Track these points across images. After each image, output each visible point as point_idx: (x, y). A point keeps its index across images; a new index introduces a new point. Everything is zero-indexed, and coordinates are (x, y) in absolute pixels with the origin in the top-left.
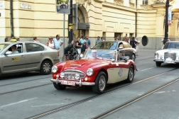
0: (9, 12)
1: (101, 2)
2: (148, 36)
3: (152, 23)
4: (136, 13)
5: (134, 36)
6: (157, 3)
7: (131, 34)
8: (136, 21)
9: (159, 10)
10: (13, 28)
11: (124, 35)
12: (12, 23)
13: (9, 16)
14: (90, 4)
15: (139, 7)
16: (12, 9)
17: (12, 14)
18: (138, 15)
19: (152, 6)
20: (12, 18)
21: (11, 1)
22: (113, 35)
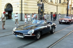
0: (21, 5)
1: (47, 2)
3: (62, 9)
4: (57, 6)
5: (56, 13)
6: (64, 3)
7: (55, 13)
8: (57, 8)
9: (65, 5)
10: (22, 11)
11: (53, 13)
12: (22, 9)
13: (21, 7)
14: (44, 3)
15: (58, 4)
16: (22, 5)
17: (22, 6)
18: (58, 6)
19: (62, 4)
20: (22, 8)
21: (22, 2)
22: (50, 13)
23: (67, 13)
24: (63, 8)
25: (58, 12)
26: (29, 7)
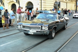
2: (70, 10)
3: (71, 6)
4: (67, 3)
10: (41, 8)
15: (67, 1)
16: (41, 3)
19: (71, 1)
20: (41, 5)
21: (41, 1)
22: (61, 9)
23: (76, 9)
24: (72, 4)
25: (67, 8)
26: (47, 4)
